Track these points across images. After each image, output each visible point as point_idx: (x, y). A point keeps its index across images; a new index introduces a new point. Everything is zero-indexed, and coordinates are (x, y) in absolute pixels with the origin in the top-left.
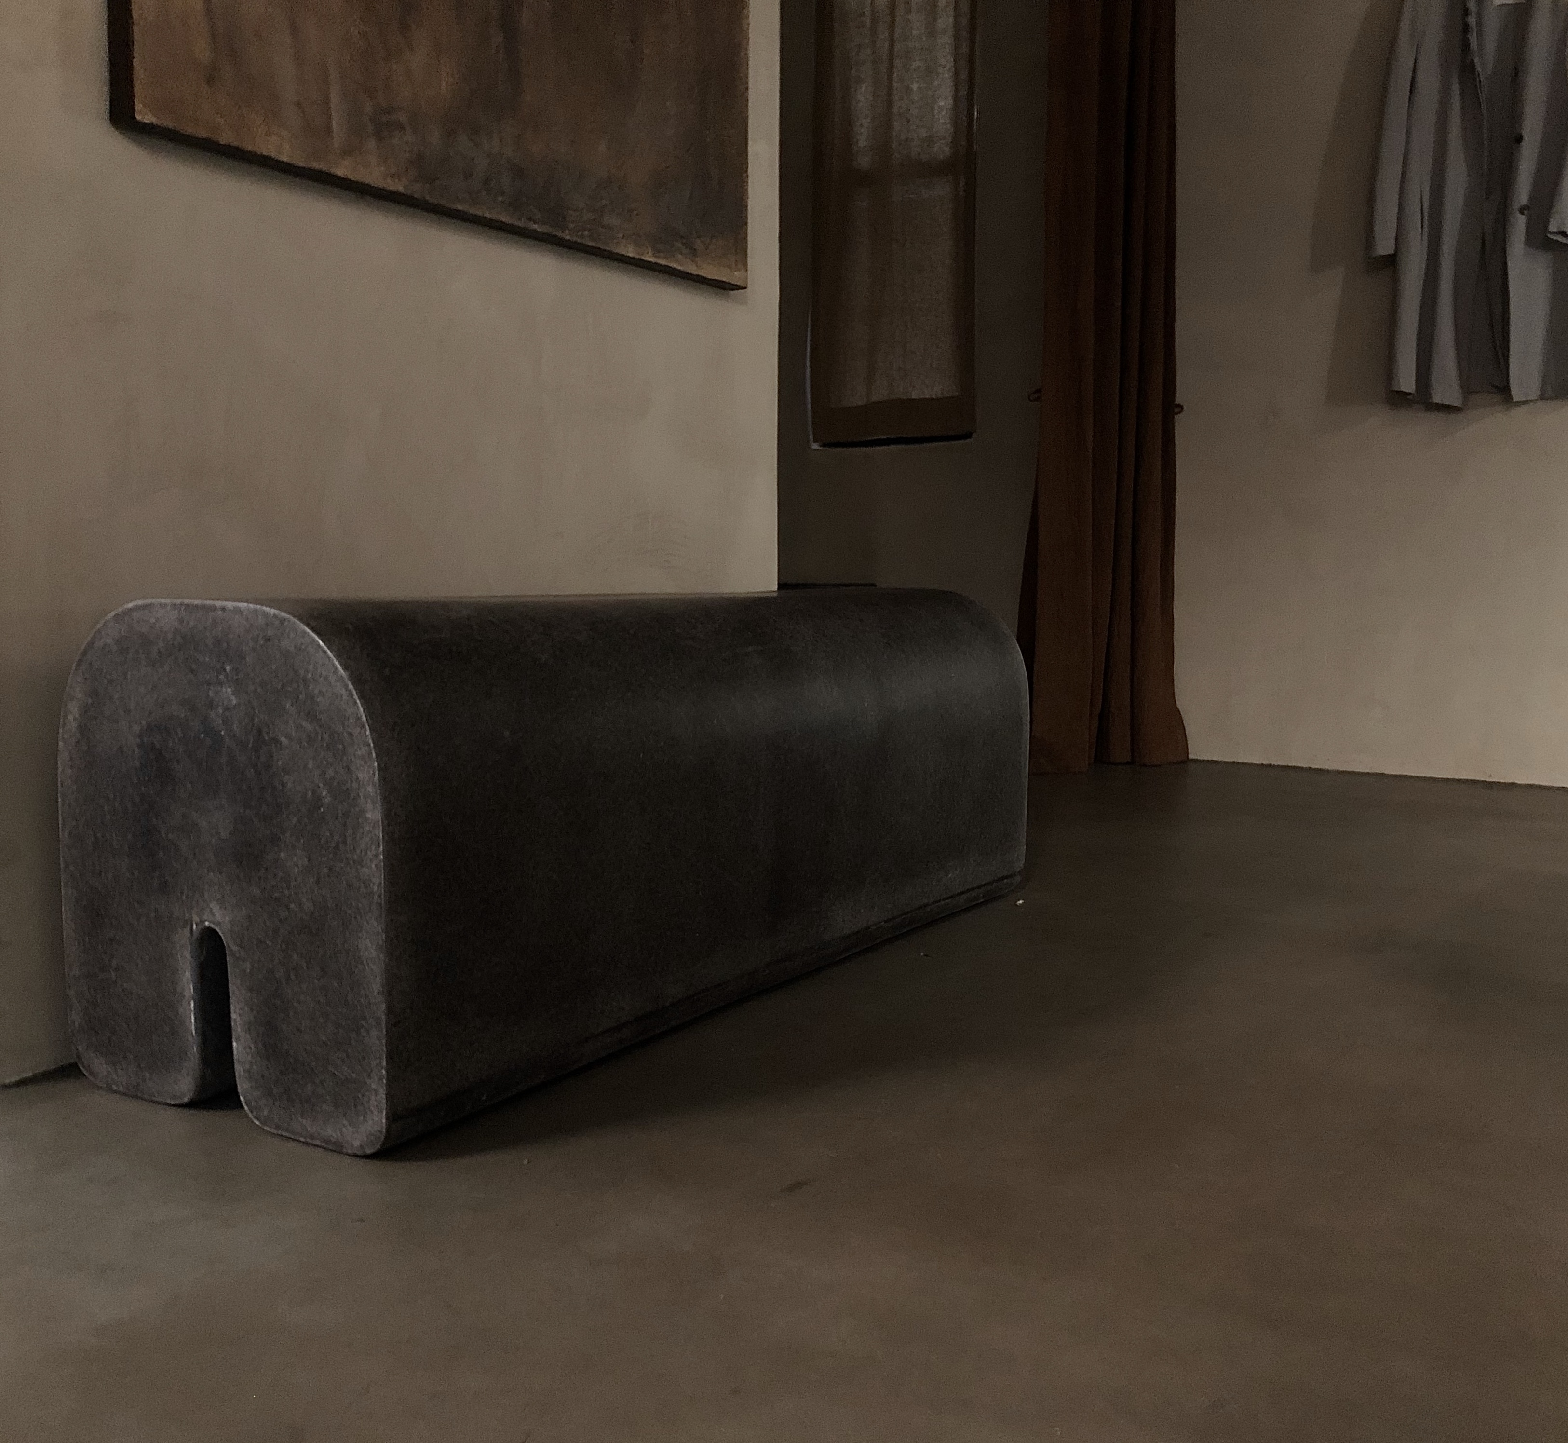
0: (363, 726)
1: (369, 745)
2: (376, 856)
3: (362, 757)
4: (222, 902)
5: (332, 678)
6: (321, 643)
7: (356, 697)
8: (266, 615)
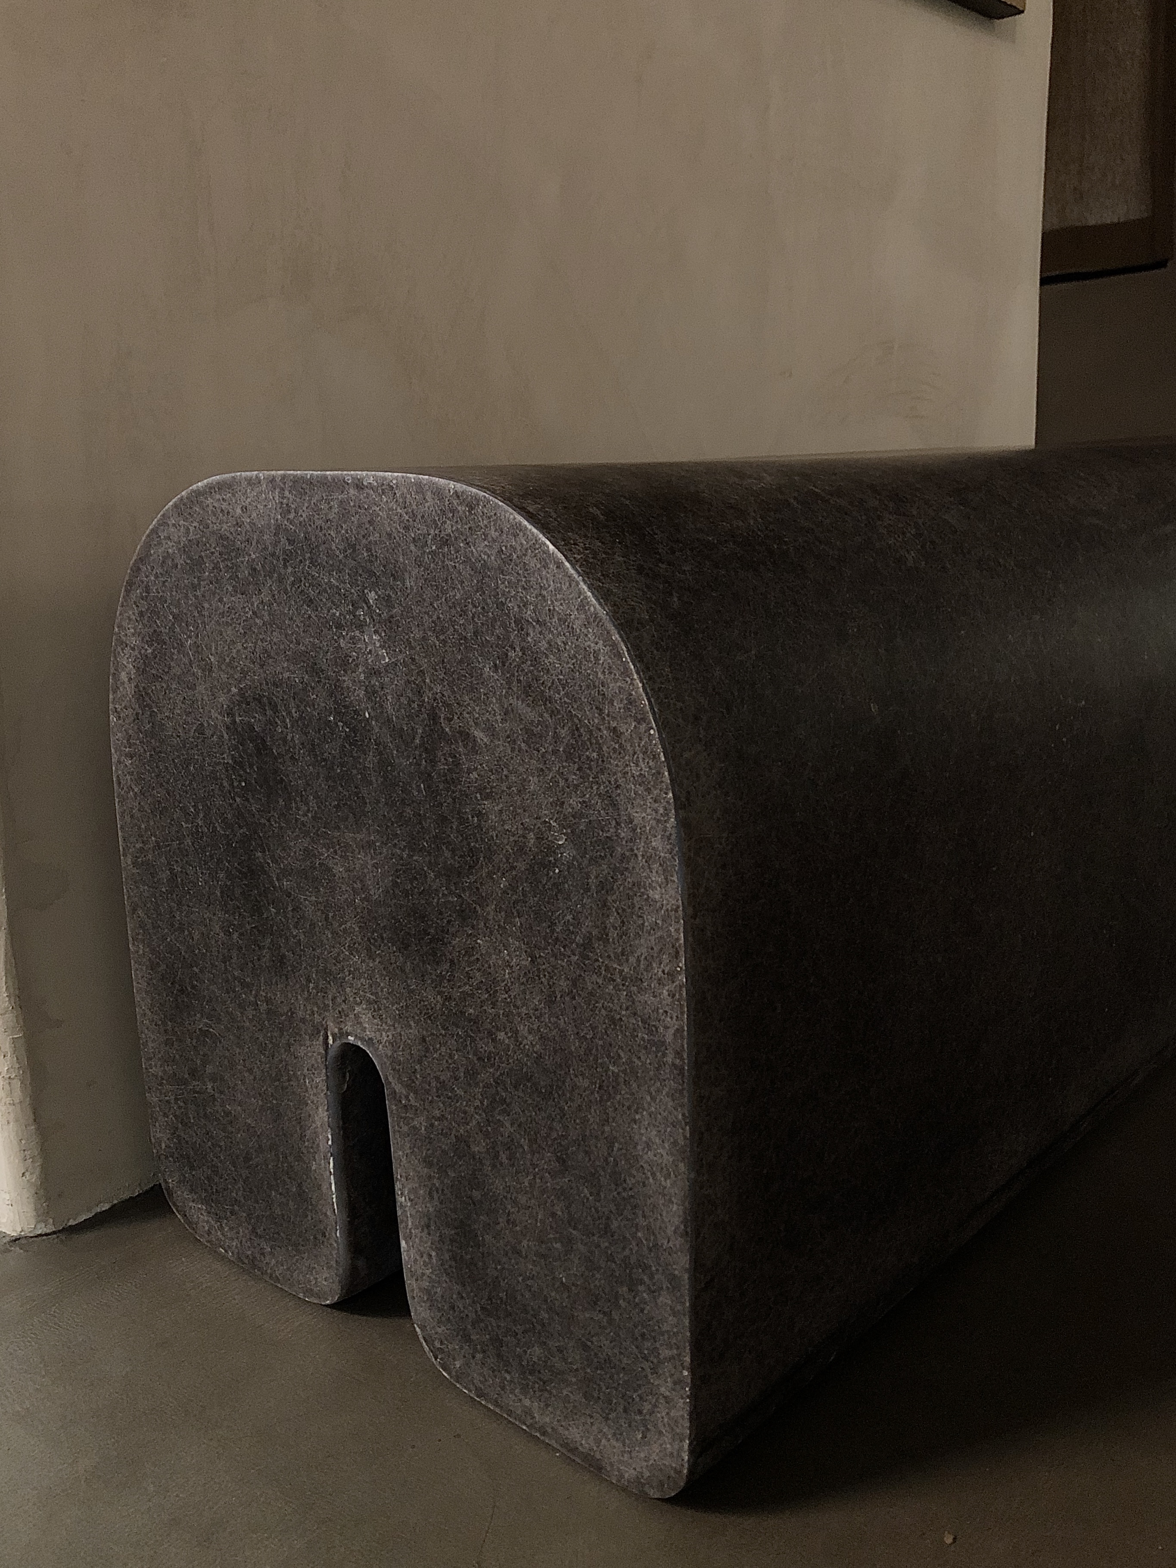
0: (642, 720)
1: (655, 757)
2: (672, 975)
3: (641, 780)
4: (375, 1006)
5: (578, 621)
6: (551, 547)
7: (626, 657)
8: (438, 493)
